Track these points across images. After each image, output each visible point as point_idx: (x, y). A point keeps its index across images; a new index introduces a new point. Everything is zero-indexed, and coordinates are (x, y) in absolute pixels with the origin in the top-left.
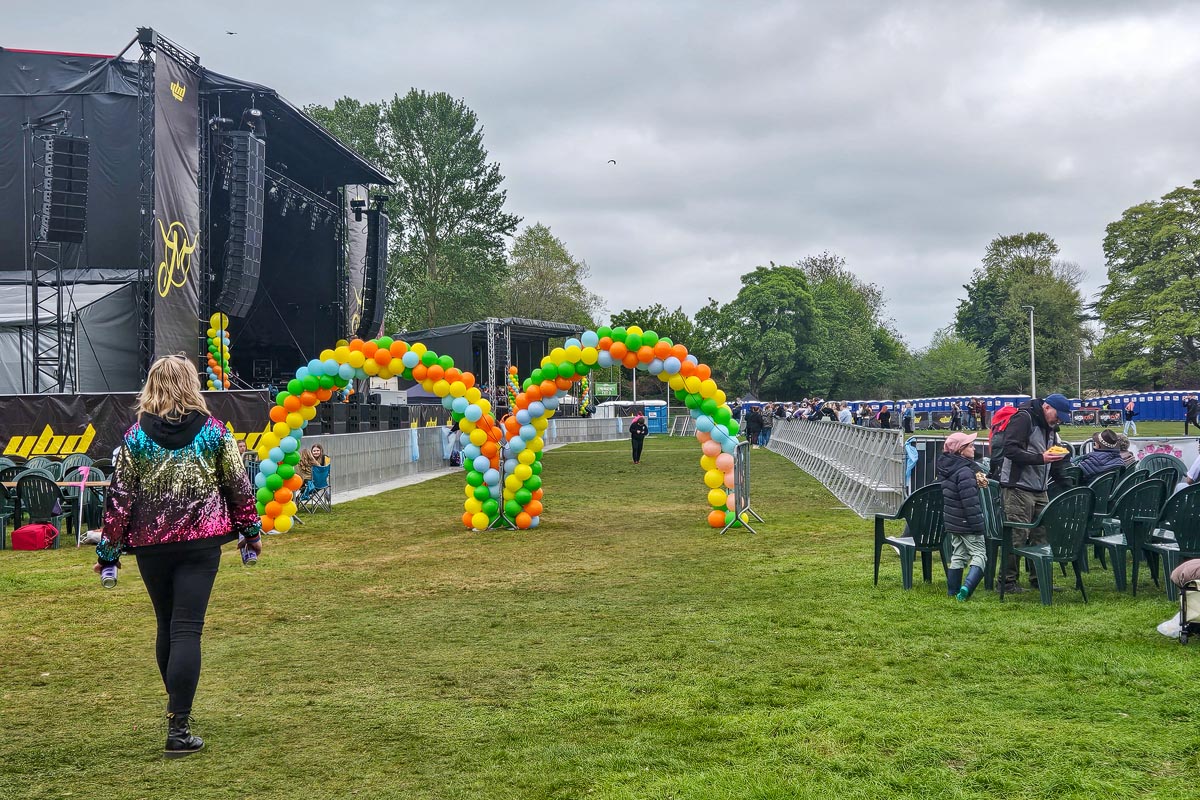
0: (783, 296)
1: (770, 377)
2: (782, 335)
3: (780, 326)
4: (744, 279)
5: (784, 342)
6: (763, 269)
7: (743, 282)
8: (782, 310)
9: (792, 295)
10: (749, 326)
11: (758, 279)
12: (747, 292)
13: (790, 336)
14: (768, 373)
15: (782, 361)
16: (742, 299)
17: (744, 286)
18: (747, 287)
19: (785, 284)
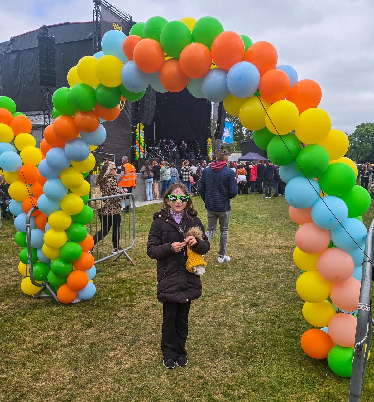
0: (369, 132)
1: (362, 157)
2: (368, 144)
3: (368, 141)
4: (357, 127)
5: (368, 146)
6: (363, 124)
7: (357, 128)
8: (368, 136)
9: (372, 131)
10: (357, 141)
11: (361, 127)
12: (357, 131)
13: (370, 144)
14: (361, 155)
15: (366, 152)
16: (356, 133)
17: (357, 129)
18: (358, 129)
19: (371, 128)
